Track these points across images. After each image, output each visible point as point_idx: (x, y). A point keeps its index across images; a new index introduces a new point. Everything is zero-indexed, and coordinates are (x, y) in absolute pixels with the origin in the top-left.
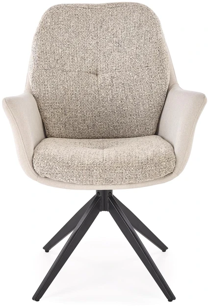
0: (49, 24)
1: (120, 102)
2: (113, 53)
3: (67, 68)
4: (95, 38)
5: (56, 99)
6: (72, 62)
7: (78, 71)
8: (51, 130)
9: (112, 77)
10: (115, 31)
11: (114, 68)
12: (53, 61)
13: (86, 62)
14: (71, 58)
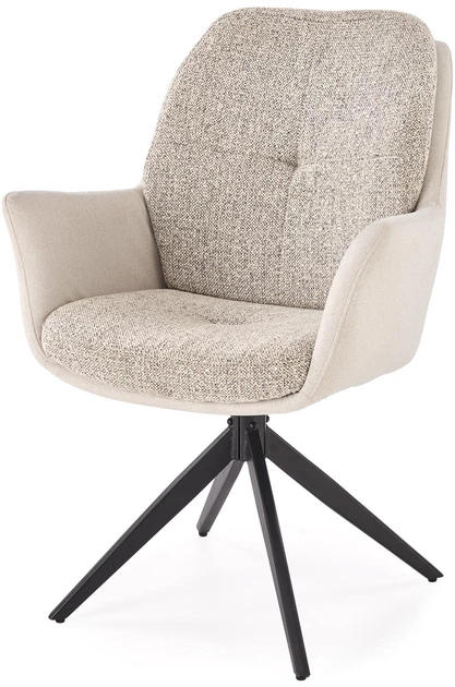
0: (209, 48)
1: (320, 229)
2: (331, 122)
3: (225, 144)
4: (301, 85)
5: (188, 210)
6: (242, 133)
7: (252, 154)
8: (170, 274)
9: (318, 174)
10: (342, 72)
11: (325, 154)
12: (197, 128)
13: (275, 135)
14: (240, 123)
